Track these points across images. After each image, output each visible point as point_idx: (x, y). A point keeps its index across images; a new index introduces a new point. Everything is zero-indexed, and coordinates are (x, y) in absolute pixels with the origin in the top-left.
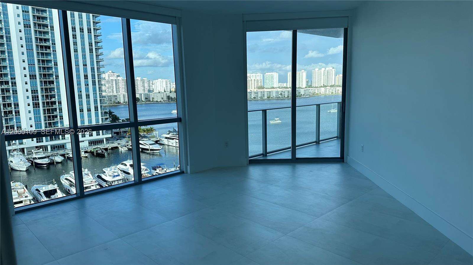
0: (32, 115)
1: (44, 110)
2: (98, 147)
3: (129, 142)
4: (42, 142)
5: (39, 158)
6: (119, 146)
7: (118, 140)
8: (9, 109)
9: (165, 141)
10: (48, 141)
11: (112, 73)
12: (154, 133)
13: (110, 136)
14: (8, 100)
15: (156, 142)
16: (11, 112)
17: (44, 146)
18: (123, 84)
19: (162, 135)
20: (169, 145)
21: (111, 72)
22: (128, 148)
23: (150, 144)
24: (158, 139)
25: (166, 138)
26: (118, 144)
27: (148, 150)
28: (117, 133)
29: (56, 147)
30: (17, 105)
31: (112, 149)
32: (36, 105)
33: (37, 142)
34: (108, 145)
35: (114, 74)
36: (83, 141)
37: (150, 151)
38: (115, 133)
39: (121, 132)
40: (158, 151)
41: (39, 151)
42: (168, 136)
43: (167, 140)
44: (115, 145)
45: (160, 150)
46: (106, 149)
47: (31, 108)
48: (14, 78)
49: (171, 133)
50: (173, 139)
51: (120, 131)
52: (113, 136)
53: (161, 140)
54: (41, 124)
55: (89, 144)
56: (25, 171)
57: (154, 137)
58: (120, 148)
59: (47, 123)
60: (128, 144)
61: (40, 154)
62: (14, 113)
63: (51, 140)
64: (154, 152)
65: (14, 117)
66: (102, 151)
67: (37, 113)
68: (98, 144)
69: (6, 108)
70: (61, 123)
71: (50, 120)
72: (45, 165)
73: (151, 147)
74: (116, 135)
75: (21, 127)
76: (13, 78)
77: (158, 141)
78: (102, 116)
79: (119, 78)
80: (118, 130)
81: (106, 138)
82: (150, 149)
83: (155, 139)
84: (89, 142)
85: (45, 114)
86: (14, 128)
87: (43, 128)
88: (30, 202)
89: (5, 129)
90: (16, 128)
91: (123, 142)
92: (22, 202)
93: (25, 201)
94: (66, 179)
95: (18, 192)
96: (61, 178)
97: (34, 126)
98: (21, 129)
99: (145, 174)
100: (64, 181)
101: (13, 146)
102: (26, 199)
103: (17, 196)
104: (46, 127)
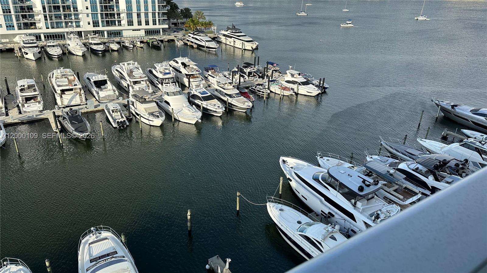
2: (155, 37)
3: (186, 35)
4: (99, 26)
5: (95, 44)
6: (175, 39)
7: (175, 32)
9: (223, 39)
10: (104, 26)
12: (213, 28)
13: (167, 26)
15: (214, 39)
17: (101, 31)
19: (220, 31)
20: (227, 44)
22: (184, 42)
23: (207, 41)
24: (216, 36)
25: (224, 35)
26: (175, 37)
27: (203, 47)
28: (175, 24)
29: (113, 33)
31: (169, 41)
33: (94, 26)
34: (165, 37)
36: (140, 30)
37: (206, 48)
38: (173, 24)
39: (179, 23)
40: (214, 50)
41: (95, 36)
42: (226, 33)
43: (225, 37)
44: (172, 37)
45: (217, 48)
46: (162, 41)
49: (229, 30)
50: (231, 37)
51: (177, 21)
52: (171, 27)
53: (219, 37)
54: (96, 6)
55: (145, 33)
56: (80, 56)
57: (212, 32)
58: (176, 41)
59: (102, 5)
60: (184, 37)
61: (96, 39)
63: (107, 26)
64: (210, 50)
66: (158, 43)
68: (154, 35)
70: (117, 7)
71: (106, 3)
72: (101, 52)
73: (207, 44)
74: (173, 26)
75: (77, 8)
77: (216, 38)
78: (159, 3)
80: (175, 20)
81: (163, 29)
82: (206, 47)
83: (212, 35)
84: (145, 32)
86: (70, 9)
87: (99, 11)
88: (80, 90)
89: (61, 9)
90: (72, 9)
91: (180, 35)
92: (73, 90)
93: (75, 89)
94: (117, 70)
95: (68, 79)
96: (112, 68)
97: (89, 8)
98: (77, 11)
99: (196, 74)
100: (115, 73)
101: (70, 29)
102: (76, 87)
103: (67, 83)
104: (102, 11)
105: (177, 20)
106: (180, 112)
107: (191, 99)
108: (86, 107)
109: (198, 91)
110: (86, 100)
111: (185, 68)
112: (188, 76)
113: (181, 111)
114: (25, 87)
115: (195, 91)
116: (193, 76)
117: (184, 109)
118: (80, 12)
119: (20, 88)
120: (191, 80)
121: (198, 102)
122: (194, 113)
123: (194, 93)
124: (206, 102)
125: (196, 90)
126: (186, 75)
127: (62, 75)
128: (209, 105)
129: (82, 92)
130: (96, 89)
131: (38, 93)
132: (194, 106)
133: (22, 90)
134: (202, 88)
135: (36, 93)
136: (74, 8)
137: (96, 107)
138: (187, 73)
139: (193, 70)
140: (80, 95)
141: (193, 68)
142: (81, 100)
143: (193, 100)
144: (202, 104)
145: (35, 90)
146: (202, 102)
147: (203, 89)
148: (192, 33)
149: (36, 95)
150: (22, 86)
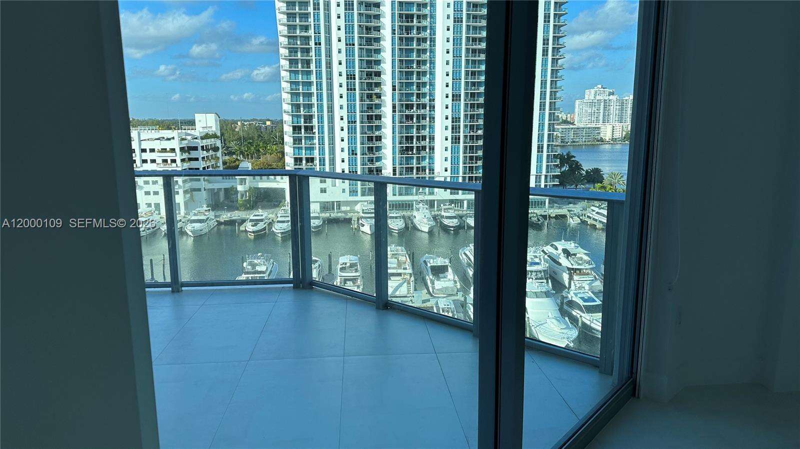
0: (448, 154)
1: (465, 147)
2: (535, 211)
3: (588, 209)
4: (458, 195)
5: (447, 217)
6: (568, 214)
7: (571, 204)
8: (423, 143)
11: (602, 89)
14: (423, 131)
16: (424, 148)
17: (460, 200)
18: (618, 107)
21: (600, 86)
22: (581, 220)
26: (569, 211)
30: (432, 138)
31: (557, 217)
32: (456, 140)
33: (451, 195)
34: (552, 211)
35: (606, 89)
41: (450, 206)
44: (563, 211)
46: (545, 217)
47: (449, 144)
48: (434, 100)
54: (458, 168)
56: (426, 232)
58: (569, 218)
59: (466, 166)
60: (584, 212)
61: (451, 211)
62: (427, 150)
63: (468, 193)
65: (428, 156)
66: (538, 219)
67: (455, 151)
68: (535, 208)
69: (419, 142)
71: (472, 163)
72: (453, 229)
75: (434, 170)
76: (432, 100)
78: (548, 162)
79: (611, 97)
80: (573, 187)
85: (465, 153)
86: (425, 171)
87: (461, 174)
88: (411, 277)
89: (415, 171)
90: (427, 171)
91: (577, 208)
92: (401, 276)
93: (405, 274)
94: (465, 254)
95: (398, 260)
96: (460, 251)
97: (449, 170)
98: (433, 173)
99: (586, 269)
100: (462, 257)
101: (420, 196)
102: (404, 271)
103: (395, 266)
104: (465, 173)
105: (576, 186)
106: (542, 324)
107: (565, 307)
108: (411, 301)
109: (579, 295)
110: (415, 290)
111: (567, 258)
112: (572, 271)
113: (544, 323)
114: (347, 265)
115: (573, 295)
116: (580, 272)
117: (548, 321)
118: (436, 174)
119: (341, 266)
120: (576, 277)
121: (575, 313)
122: (563, 331)
123: (572, 297)
124: (590, 314)
125: (576, 294)
126: (569, 269)
127: (392, 254)
128: (594, 321)
129: (413, 278)
130: (431, 277)
131: (359, 274)
132: (567, 319)
133: (342, 269)
134: (587, 291)
135: (358, 274)
136: (430, 170)
137: (424, 302)
138: (571, 266)
139: (581, 262)
140: (409, 283)
141: (581, 259)
142: (409, 290)
143: (569, 309)
144: (581, 316)
145: (356, 271)
146: (583, 315)
147: (590, 293)
148: (598, 205)
149: (357, 276)
150: (343, 263)
